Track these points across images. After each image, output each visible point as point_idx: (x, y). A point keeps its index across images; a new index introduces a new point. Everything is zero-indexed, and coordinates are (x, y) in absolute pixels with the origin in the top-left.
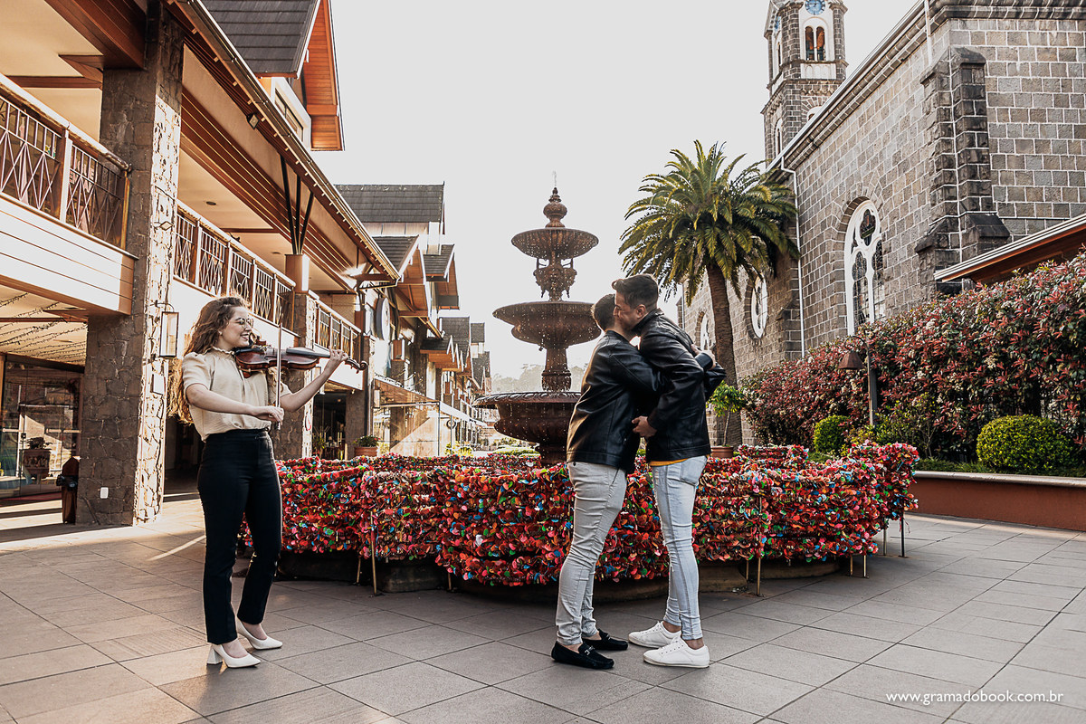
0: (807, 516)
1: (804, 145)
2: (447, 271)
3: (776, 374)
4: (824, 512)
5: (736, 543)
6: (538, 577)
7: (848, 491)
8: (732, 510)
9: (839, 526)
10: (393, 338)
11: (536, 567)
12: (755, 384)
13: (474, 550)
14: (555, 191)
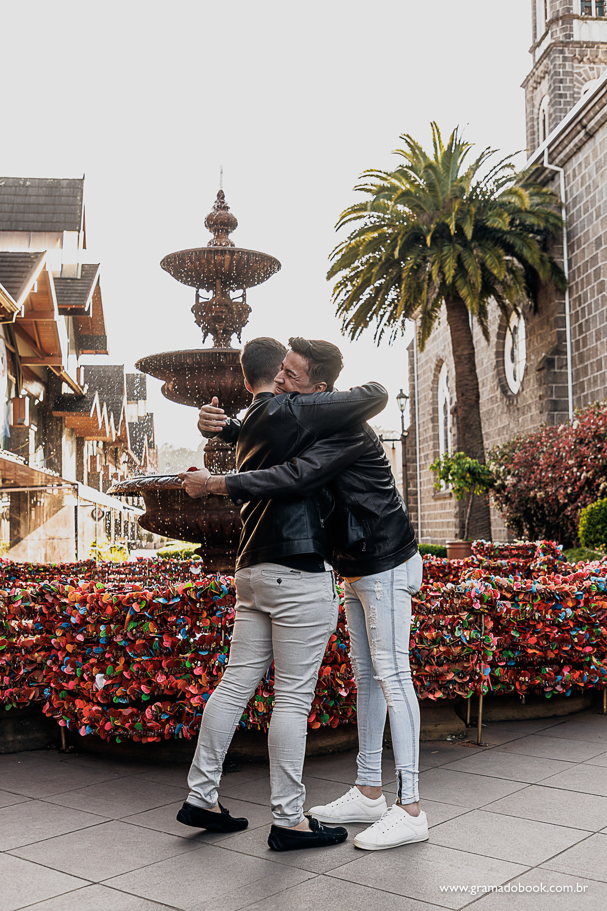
0: (547, 637)
1: (574, 133)
2: (90, 300)
3: (533, 444)
4: (568, 631)
5: (450, 676)
6: (181, 729)
7: (601, 603)
8: (445, 632)
9: (588, 649)
10: (13, 395)
11: (178, 716)
12: (505, 457)
13: (94, 695)
14: (221, 195)
